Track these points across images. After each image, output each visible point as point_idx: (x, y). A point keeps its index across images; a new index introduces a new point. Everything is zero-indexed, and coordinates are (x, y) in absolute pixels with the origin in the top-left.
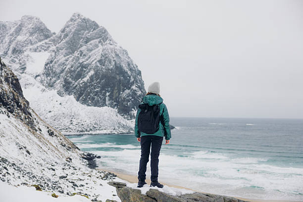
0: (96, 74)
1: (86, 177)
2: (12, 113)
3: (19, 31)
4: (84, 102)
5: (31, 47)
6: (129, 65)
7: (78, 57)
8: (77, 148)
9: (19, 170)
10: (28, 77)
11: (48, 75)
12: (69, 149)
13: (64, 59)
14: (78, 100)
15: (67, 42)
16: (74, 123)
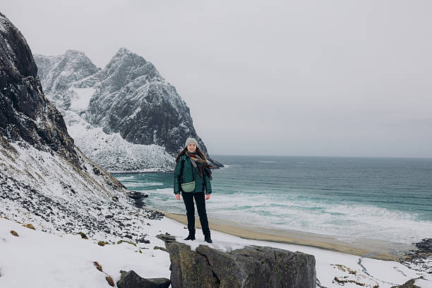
0: (143, 111)
1: (133, 216)
2: (56, 151)
3: (63, 66)
4: (131, 140)
5: (76, 83)
6: (177, 102)
7: (124, 93)
8: (124, 187)
9: (64, 209)
10: (72, 113)
11: (93, 112)
12: (115, 188)
13: (110, 95)
14: (124, 138)
15: (112, 78)
16: (121, 161)
